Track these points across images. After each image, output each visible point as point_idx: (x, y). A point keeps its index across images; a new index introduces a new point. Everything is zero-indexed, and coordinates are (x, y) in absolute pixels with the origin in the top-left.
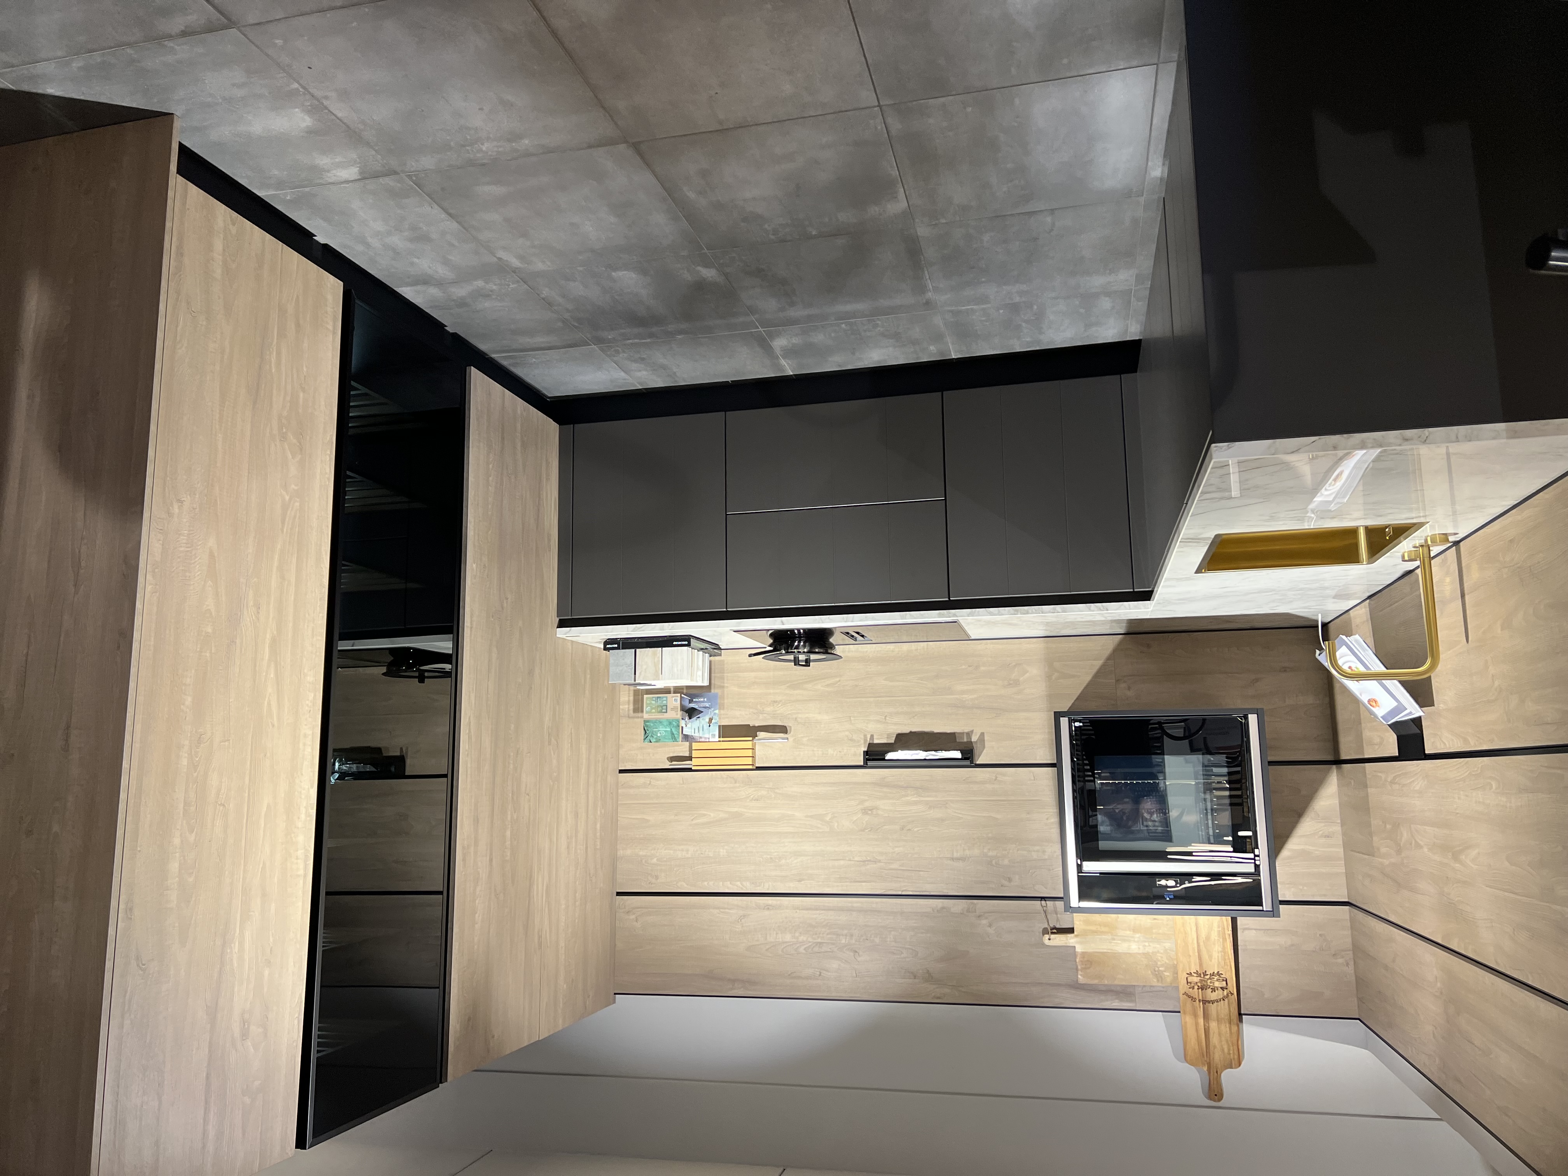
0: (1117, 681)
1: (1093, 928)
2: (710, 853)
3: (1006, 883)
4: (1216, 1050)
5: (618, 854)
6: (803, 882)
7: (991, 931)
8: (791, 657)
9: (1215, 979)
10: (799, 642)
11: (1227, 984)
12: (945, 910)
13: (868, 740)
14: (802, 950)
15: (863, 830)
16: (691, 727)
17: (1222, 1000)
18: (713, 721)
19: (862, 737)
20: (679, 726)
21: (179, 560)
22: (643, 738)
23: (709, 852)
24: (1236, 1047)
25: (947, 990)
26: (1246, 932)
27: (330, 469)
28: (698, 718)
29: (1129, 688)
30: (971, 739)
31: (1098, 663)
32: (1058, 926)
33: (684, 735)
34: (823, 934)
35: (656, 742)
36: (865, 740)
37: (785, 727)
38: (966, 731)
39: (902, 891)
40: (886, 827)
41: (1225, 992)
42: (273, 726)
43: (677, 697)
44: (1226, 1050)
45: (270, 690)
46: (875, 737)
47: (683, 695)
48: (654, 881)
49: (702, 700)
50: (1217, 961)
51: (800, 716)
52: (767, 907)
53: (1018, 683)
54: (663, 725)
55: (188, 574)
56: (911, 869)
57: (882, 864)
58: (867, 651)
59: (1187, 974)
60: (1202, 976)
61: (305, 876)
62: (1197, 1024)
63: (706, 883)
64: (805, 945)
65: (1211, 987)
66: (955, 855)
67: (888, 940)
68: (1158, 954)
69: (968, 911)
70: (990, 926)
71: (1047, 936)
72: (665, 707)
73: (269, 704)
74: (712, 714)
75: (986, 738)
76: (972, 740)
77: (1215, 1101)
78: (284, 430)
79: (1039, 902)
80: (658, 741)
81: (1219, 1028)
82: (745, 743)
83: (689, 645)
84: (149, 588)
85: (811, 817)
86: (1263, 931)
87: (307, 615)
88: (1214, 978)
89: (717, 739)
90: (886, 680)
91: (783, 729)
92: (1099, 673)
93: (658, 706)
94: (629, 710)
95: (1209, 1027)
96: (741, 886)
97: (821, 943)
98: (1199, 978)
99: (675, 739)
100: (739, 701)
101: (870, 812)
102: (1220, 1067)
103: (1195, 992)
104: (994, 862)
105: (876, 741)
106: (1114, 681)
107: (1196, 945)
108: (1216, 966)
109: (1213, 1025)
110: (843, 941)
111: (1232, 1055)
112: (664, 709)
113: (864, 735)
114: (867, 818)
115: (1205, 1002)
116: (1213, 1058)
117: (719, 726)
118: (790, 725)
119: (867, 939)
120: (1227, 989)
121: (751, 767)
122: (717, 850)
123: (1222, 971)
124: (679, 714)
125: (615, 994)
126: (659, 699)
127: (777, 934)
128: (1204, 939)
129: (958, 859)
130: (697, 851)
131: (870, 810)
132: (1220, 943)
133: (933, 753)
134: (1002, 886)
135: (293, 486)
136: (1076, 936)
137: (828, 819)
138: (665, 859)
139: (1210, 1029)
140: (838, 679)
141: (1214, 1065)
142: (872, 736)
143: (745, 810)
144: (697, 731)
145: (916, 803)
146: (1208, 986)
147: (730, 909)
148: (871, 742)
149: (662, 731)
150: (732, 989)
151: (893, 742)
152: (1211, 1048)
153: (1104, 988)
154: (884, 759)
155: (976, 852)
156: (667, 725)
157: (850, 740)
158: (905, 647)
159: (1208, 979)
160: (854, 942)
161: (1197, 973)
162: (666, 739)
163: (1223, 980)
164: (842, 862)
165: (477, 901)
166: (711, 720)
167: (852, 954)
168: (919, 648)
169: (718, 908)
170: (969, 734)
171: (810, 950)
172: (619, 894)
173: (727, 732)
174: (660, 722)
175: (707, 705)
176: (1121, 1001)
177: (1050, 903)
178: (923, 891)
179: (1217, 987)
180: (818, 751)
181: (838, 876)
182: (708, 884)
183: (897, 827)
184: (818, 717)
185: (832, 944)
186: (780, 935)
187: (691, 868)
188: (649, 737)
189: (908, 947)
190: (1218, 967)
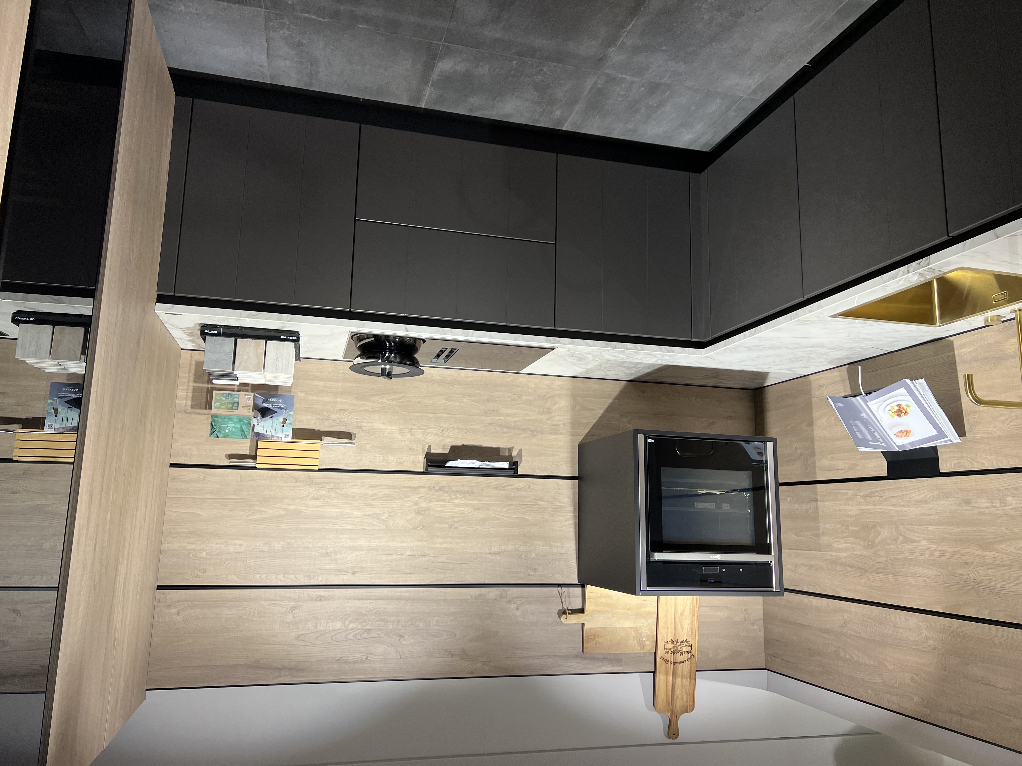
0: (621, 416)
1: (599, 608)
2: (264, 548)
3: (532, 573)
4: (678, 699)
5: (163, 547)
6: (356, 575)
7: (518, 613)
9: (684, 646)
11: (691, 648)
12: (482, 597)
13: (426, 450)
14: (350, 637)
15: (415, 528)
16: (263, 426)
17: (686, 660)
18: (287, 422)
19: (421, 447)
20: (250, 424)
22: (209, 433)
23: (263, 546)
24: (690, 696)
25: (478, 666)
26: (701, 609)
28: (272, 417)
29: (629, 422)
31: (610, 401)
32: (571, 608)
33: (255, 432)
34: (372, 621)
35: (225, 437)
36: (423, 450)
37: (350, 434)
38: (508, 447)
39: (447, 581)
40: (437, 525)
41: (690, 655)
43: (251, 395)
44: (685, 699)
47: (256, 395)
49: (278, 401)
50: (686, 631)
51: (365, 424)
52: (319, 598)
53: (550, 411)
54: (233, 421)
56: (455, 562)
57: (431, 558)
58: (430, 373)
59: (665, 642)
60: (675, 643)
62: (667, 681)
63: (258, 576)
64: (354, 632)
65: (680, 652)
66: (494, 549)
67: (431, 624)
68: (643, 628)
69: (501, 597)
70: (517, 609)
71: (563, 616)
72: (236, 405)
74: (287, 414)
75: (523, 454)
76: (513, 455)
77: (673, 739)
79: (557, 588)
80: (226, 436)
81: (682, 682)
85: (369, 515)
88: (682, 645)
89: (290, 439)
90: (445, 399)
91: (348, 436)
92: (608, 410)
93: (229, 403)
94: (186, 406)
95: (675, 682)
96: (295, 579)
97: (369, 630)
98: (673, 645)
100: (305, 406)
101: (422, 513)
102: (679, 712)
103: (669, 656)
104: (523, 556)
105: (433, 451)
106: (619, 415)
107: (673, 620)
108: (685, 635)
109: (679, 681)
110: (391, 628)
111: (688, 703)
112: (235, 406)
113: (423, 446)
114: (420, 518)
115: (675, 663)
116: (675, 706)
117: (293, 428)
118: (355, 432)
119: (412, 624)
120: (691, 652)
121: (315, 468)
122: (272, 545)
123: (689, 638)
124: (251, 413)
125: (147, 690)
126: (230, 396)
127: (327, 623)
128: (680, 615)
129: (495, 553)
130: (251, 545)
131: (423, 511)
132: (690, 617)
134: (529, 575)
136: (587, 615)
137: (384, 518)
138: (215, 553)
139: (676, 684)
140: (403, 395)
141: (676, 711)
142: (430, 447)
143: (304, 508)
144: (269, 430)
145: (463, 505)
146: (678, 651)
147: (282, 601)
148: (428, 452)
149: (230, 427)
151: (448, 452)
152: (675, 697)
153: (601, 657)
154: (446, 467)
155: (510, 547)
156: (237, 422)
157: (410, 449)
159: (679, 646)
160: (400, 627)
161: (672, 641)
162: (236, 435)
163: (689, 646)
164: (394, 556)
166: (285, 421)
167: (398, 638)
168: (474, 376)
169: (270, 600)
170: (510, 450)
171: (359, 636)
172: (159, 588)
173: (301, 434)
174: (230, 419)
175: (282, 406)
176: (613, 666)
177: (564, 589)
178: (464, 582)
179: (684, 651)
180: (380, 457)
181: (389, 569)
182: (260, 577)
183: (446, 526)
184: (383, 427)
185: (380, 630)
186: (330, 624)
187: (244, 562)
188: (216, 432)
189: (448, 629)
190: (687, 636)
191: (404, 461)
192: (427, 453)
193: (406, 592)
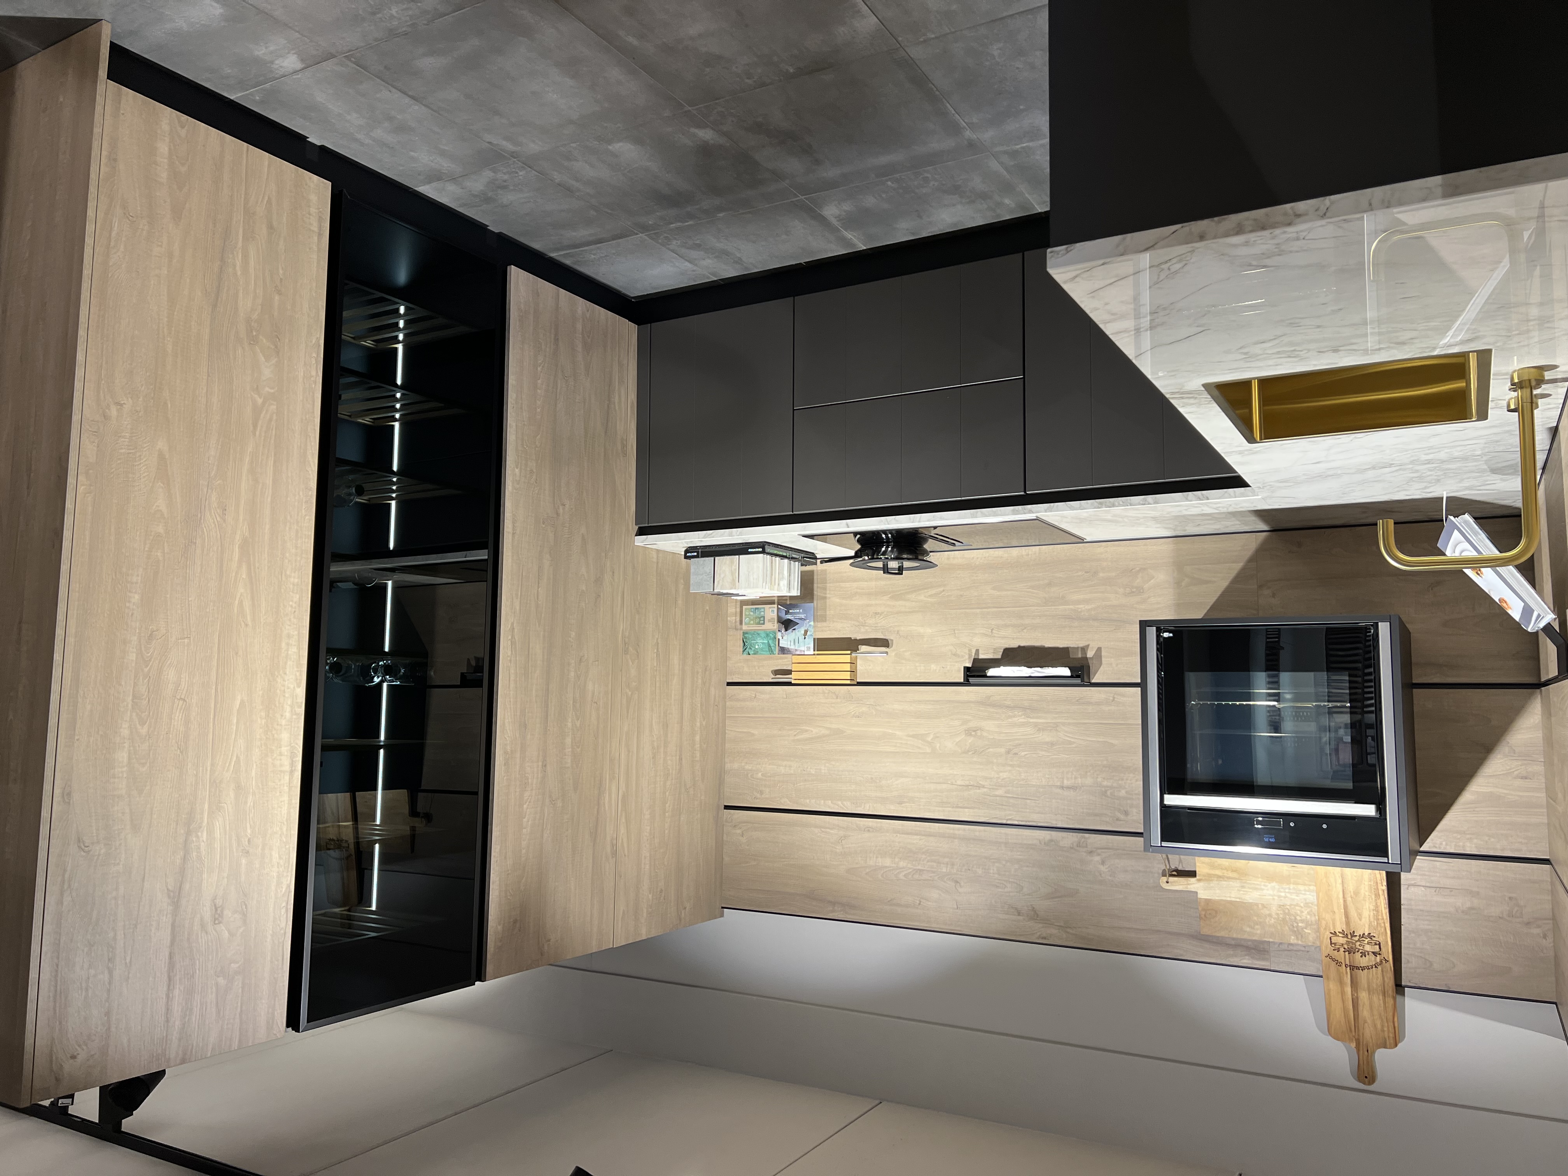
0: (1260, 587)
1: (1218, 872)
2: (811, 770)
3: (1122, 817)
4: (1366, 1024)
5: (726, 767)
6: (903, 805)
7: (1103, 868)
8: (880, 564)
9: (1366, 942)
10: (887, 547)
11: (1380, 948)
12: (1053, 843)
13: (973, 655)
14: (901, 876)
15: (966, 753)
16: (787, 639)
17: (1374, 966)
18: (808, 633)
19: (967, 651)
20: (776, 639)
21: (119, 462)
22: (742, 650)
23: (811, 768)
24: (1391, 1024)
25: (1054, 931)
26: (1412, 889)
27: (317, 372)
28: (794, 629)
29: (1274, 595)
30: (1086, 654)
31: (1239, 566)
32: (1180, 868)
33: (781, 647)
34: (923, 861)
35: (755, 654)
36: (970, 655)
37: (887, 640)
38: (1081, 645)
39: (1007, 820)
40: (991, 750)
41: (1378, 958)
42: (247, 625)
43: (774, 608)
44: (1379, 1026)
45: (241, 590)
46: (980, 652)
47: (779, 606)
48: (758, 796)
49: (798, 611)
50: (1368, 920)
51: (902, 628)
52: (867, 829)
53: (1142, 591)
54: (761, 637)
55: (131, 475)
56: (1017, 796)
57: (985, 790)
58: (973, 558)
59: (1331, 933)
60: (1349, 937)
61: (292, 772)
62: (1343, 993)
63: (808, 801)
64: (905, 871)
65: (1361, 951)
66: (1066, 783)
67: (992, 871)
68: (1297, 908)
69: (1079, 845)
71: (1165, 879)
72: (762, 619)
73: (241, 603)
74: (808, 625)
75: (1103, 654)
76: (1088, 656)
77: (1364, 1084)
78: (254, 333)
80: (756, 652)
81: (1370, 1000)
82: (844, 657)
83: (763, 552)
84: (81, 489)
85: (913, 736)
86: (1435, 889)
87: (289, 518)
88: (1364, 941)
89: (812, 652)
90: (994, 589)
91: (884, 643)
92: (1240, 578)
93: (756, 618)
94: (736, 622)
95: (1357, 998)
96: (842, 806)
97: (920, 870)
98: (1346, 939)
99: (772, 651)
100: (841, 612)
101: (973, 733)
102: (1371, 1045)
103: (1341, 956)
104: (1109, 793)
105: (981, 656)
106: (1256, 587)
107: (1341, 901)
108: (1367, 926)
109: (1363, 995)
110: (944, 870)
111: (1386, 1033)
112: (761, 620)
113: (969, 650)
114: (970, 740)
115: (1353, 967)
116: (1363, 1034)
117: (814, 639)
118: (892, 638)
119: (969, 869)
120: (1380, 954)
121: (848, 682)
122: (819, 768)
123: (1374, 933)
124: (776, 626)
125: (722, 908)
126: (757, 610)
127: (877, 857)
128: (1352, 892)
129: (1069, 788)
130: (799, 767)
131: (974, 731)
132: (1372, 899)
133: (1039, 669)
134: (1117, 820)
135: (267, 389)
136: (1199, 880)
137: (929, 739)
138: (769, 775)
139: (1359, 1000)
140: (941, 589)
141: (1365, 1043)
142: (977, 651)
143: (846, 727)
144: (792, 643)
145: (1022, 725)
146: (1357, 950)
147: (831, 829)
148: (976, 657)
149: (760, 643)
150: (833, 911)
151: (1000, 657)
152: (1361, 1021)
153: (1233, 942)
154: (985, 676)
155: (1089, 781)
156: (764, 637)
157: (954, 655)
158: (1015, 552)
159: (1356, 941)
160: (955, 871)
161: (1343, 932)
162: (764, 651)
163: (1376, 944)
164: (944, 786)
165: (525, 806)
166: (806, 632)
167: (953, 884)
168: (1030, 553)
169: (820, 828)
170: (1084, 649)
171: (910, 876)
172: (727, 807)
173: (822, 645)
174: (758, 634)
175: (803, 616)
176: (1253, 958)
178: (1029, 821)
179: (1368, 952)
180: (921, 666)
181: (940, 801)
182: (810, 802)
183: (1003, 750)
184: (921, 630)
185: (933, 872)
186: (880, 860)
187: (794, 785)
188: (747, 649)
189: (1012, 880)
190: (1369, 928)
191: (948, 671)
192: (974, 659)
193: (959, 830)
